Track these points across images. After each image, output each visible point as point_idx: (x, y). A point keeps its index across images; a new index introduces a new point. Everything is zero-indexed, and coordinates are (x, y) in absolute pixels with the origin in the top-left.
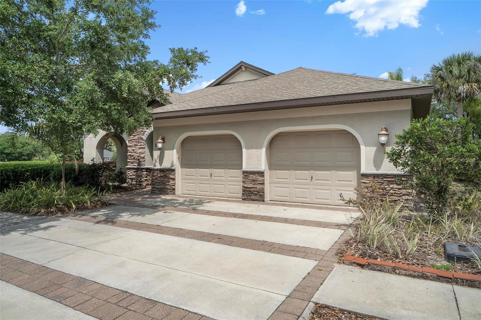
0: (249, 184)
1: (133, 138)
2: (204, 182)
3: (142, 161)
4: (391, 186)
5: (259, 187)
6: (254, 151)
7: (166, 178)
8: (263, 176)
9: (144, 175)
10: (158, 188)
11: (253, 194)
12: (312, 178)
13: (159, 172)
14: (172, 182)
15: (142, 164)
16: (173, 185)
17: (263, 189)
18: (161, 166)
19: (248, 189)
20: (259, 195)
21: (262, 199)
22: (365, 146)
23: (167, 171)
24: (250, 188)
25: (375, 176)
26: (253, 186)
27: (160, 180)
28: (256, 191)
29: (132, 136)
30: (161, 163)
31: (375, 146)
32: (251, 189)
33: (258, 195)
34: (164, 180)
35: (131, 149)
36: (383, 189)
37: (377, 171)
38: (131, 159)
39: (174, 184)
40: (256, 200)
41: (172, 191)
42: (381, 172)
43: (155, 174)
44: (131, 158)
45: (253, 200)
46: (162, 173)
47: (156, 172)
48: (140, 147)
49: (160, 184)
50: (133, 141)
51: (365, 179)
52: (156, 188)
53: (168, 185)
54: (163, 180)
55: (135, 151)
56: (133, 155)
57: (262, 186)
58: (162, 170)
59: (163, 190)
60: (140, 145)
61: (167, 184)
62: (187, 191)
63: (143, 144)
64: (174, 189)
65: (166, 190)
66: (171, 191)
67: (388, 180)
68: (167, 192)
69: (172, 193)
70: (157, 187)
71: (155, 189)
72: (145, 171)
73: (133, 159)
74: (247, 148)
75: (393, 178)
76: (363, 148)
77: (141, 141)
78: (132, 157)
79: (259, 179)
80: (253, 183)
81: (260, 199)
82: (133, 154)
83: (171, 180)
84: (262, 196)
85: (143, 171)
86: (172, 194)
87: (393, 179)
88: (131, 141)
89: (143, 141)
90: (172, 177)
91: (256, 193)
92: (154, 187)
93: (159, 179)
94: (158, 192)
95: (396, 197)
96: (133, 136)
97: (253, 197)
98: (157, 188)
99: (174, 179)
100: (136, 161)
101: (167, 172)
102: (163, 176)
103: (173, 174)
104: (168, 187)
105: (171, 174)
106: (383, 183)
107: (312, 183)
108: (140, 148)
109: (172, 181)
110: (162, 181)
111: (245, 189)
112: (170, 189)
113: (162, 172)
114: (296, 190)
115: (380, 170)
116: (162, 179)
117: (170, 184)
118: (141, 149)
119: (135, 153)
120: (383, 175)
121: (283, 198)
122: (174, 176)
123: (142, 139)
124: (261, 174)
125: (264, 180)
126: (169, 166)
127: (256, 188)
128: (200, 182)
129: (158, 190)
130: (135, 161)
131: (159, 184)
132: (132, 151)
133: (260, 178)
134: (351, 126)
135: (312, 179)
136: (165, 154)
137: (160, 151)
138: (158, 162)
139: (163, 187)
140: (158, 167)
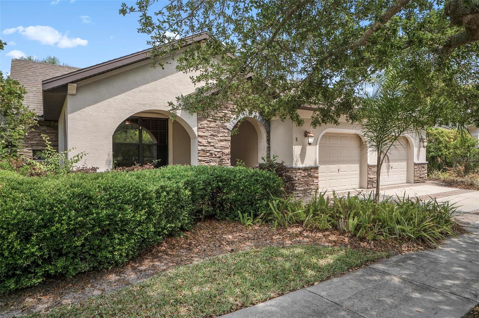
0: (372, 175)
1: (207, 124)
2: (333, 178)
3: (226, 159)
10: (302, 191)
12: (392, 167)
13: (302, 171)
14: (315, 181)
15: (225, 162)
18: (302, 164)
25: (418, 164)
28: (376, 180)
29: (205, 122)
30: (302, 161)
34: (308, 180)
35: (205, 140)
36: (420, 172)
39: (318, 183)
43: (297, 174)
44: (205, 155)
46: (305, 172)
47: (300, 171)
48: (222, 138)
49: (303, 185)
50: (209, 129)
51: (416, 166)
55: (212, 144)
56: (209, 151)
58: (305, 169)
60: (220, 137)
61: (311, 184)
63: (226, 135)
65: (310, 191)
67: (422, 166)
70: (300, 189)
71: (298, 192)
73: (208, 156)
76: (415, 149)
77: (223, 130)
78: (208, 152)
80: (374, 174)
82: (208, 149)
83: (315, 179)
88: (204, 128)
89: (226, 131)
90: (316, 175)
91: (375, 182)
93: (302, 179)
95: (423, 175)
96: (208, 121)
97: (374, 185)
99: (317, 178)
100: (216, 159)
101: (312, 171)
102: (307, 176)
103: (317, 172)
104: (312, 187)
106: (420, 168)
108: (221, 141)
110: (305, 181)
111: (370, 180)
112: (314, 189)
114: (385, 176)
115: (419, 161)
116: (306, 179)
117: (314, 183)
118: (223, 142)
119: (213, 147)
120: (421, 163)
122: (318, 174)
123: (225, 128)
126: (312, 165)
128: (329, 178)
129: (301, 192)
130: (213, 159)
132: (207, 144)
135: (392, 169)
136: (307, 151)
137: (301, 146)
138: (299, 160)
139: (307, 187)
140: (300, 165)
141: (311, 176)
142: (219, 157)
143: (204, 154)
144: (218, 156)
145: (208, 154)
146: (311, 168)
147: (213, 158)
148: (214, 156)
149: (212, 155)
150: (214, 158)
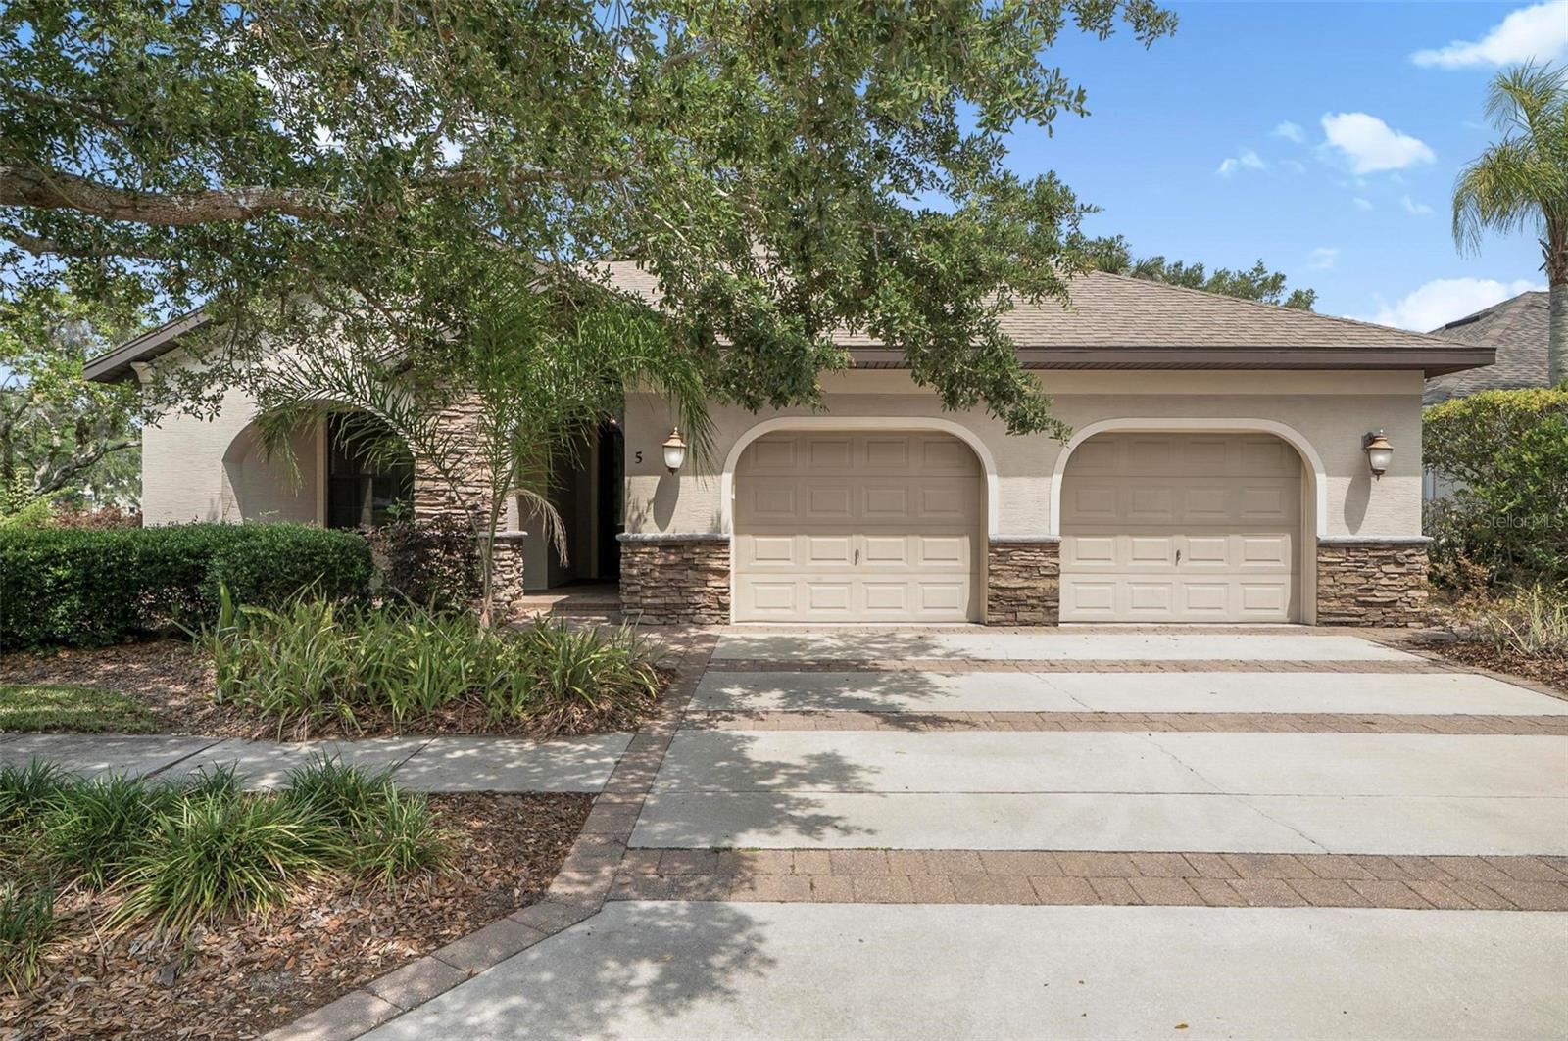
0: (1012, 577)
2: (829, 578)
4: (1385, 568)
5: (1043, 585)
6: (1025, 483)
7: (691, 568)
8: (1056, 555)
9: (503, 563)
10: (655, 608)
11: (1027, 605)
12: (1178, 554)
13: (656, 550)
14: (715, 582)
16: (724, 594)
17: (1056, 590)
18: (662, 529)
19: (1008, 594)
20: (1044, 607)
21: (1052, 619)
22: (1328, 475)
23: (694, 547)
24: (1016, 589)
25: (1349, 547)
26: (1026, 584)
27: (662, 576)
28: (1033, 598)
30: (663, 520)
31: (1350, 476)
32: (1019, 592)
33: (1039, 609)
34: (684, 577)
35: (432, 466)
36: (1367, 578)
37: (1353, 534)
38: (434, 505)
39: (726, 590)
40: (1034, 623)
41: (718, 612)
42: (1364, 535)
43: (637, 559)
44: (431, 503)
45: (1025, 623)
46: (670, 554)
47: (647, 550)
49: (663, 592)
51: (1329, 554)
52: (644, 607)
53: (702, 592)
54: (678, 577)
55: (453, 475)
56: (445, 491)
57: (1053, 583)
58: (668, 545)
59: (678, 611)
60: (479, 454)
61: (696, 589)
62: (761, 611)
64: (725, 607)
65: (690, 611)
66: (714, 612)
67: (1380, 554)
68: (696, 618)
69: (717, 618)
70: (649, 601)
72: (507, 549)
73: (443, 505)
74: (1003, 473)
75: (1388, 550)
76: (1322, 480)
77: (485, 439)
78: (441, 495)
79: (1046, 564)
80: (1025, 575)
81: (1047, 619)
82: (445, 486)
83: (711, 576)
84: (1051, 611)
85: (498, 550)
86: (717, 623)
87: (1390, 553)
90: (715, 564)
91: (1034, 602)
92: (636, 604)
93: (657, 574)
94: (655, 621)
95: (1394, 594)
97: (1023, 615)
98: (648, 604)
99: (723, 573)
101: (698, 551)
102: (676, 565)
103: (721, 556)
104: (698, 599)
105: (715, 556)
106: (1366, 563)
107: (1178, 570)
109: (715, 580)
110: (672, 580)
111: (1000, 594)
112: (709, 607)
113: (673, 551)
114: (1135, 588)
115: (1360, 531)
116: (670, 574)
117: (709, 589)
120: (1368, 543)
121: (1096, 611)
122: (726, 563)
124: (1051, 547)
125: (1058, 565)
126: (701, 530)
127: (1034, 588)
128: (812, 578)
129: (654, 612)
131: (656, 591)
132: (441, 475)
133: (1048, 561)
134: (1295, 426)
135: (1178, 559)
136: (681, 490)
137: (659, 478)
138: (650, 516)
139: (678, 600)
140: (650, 531)
141: (695, 568)
142: (474, 508)
143: (431, 500)
144: (469, 504)
145: (442, 499)
146: (694, 542)
147: (456, 508)
148: (458, 503)
149: (454, 502)
150: (460, 508)
